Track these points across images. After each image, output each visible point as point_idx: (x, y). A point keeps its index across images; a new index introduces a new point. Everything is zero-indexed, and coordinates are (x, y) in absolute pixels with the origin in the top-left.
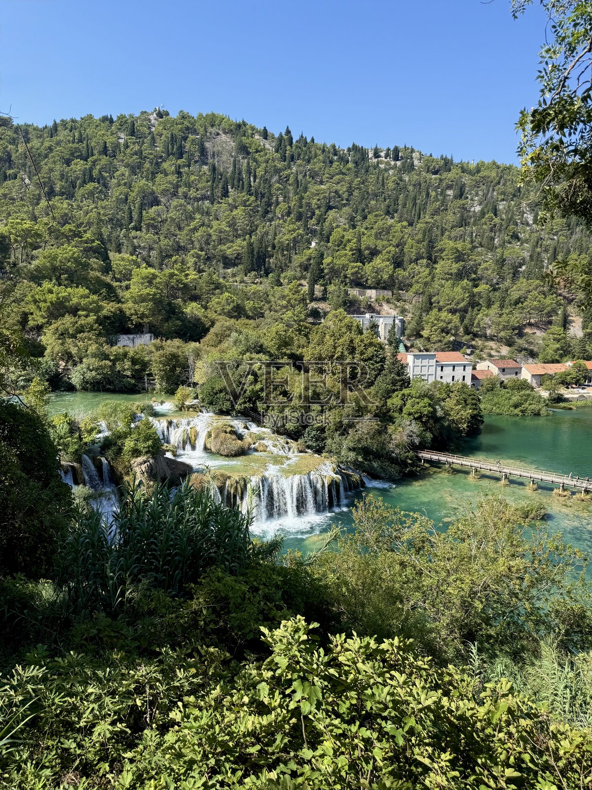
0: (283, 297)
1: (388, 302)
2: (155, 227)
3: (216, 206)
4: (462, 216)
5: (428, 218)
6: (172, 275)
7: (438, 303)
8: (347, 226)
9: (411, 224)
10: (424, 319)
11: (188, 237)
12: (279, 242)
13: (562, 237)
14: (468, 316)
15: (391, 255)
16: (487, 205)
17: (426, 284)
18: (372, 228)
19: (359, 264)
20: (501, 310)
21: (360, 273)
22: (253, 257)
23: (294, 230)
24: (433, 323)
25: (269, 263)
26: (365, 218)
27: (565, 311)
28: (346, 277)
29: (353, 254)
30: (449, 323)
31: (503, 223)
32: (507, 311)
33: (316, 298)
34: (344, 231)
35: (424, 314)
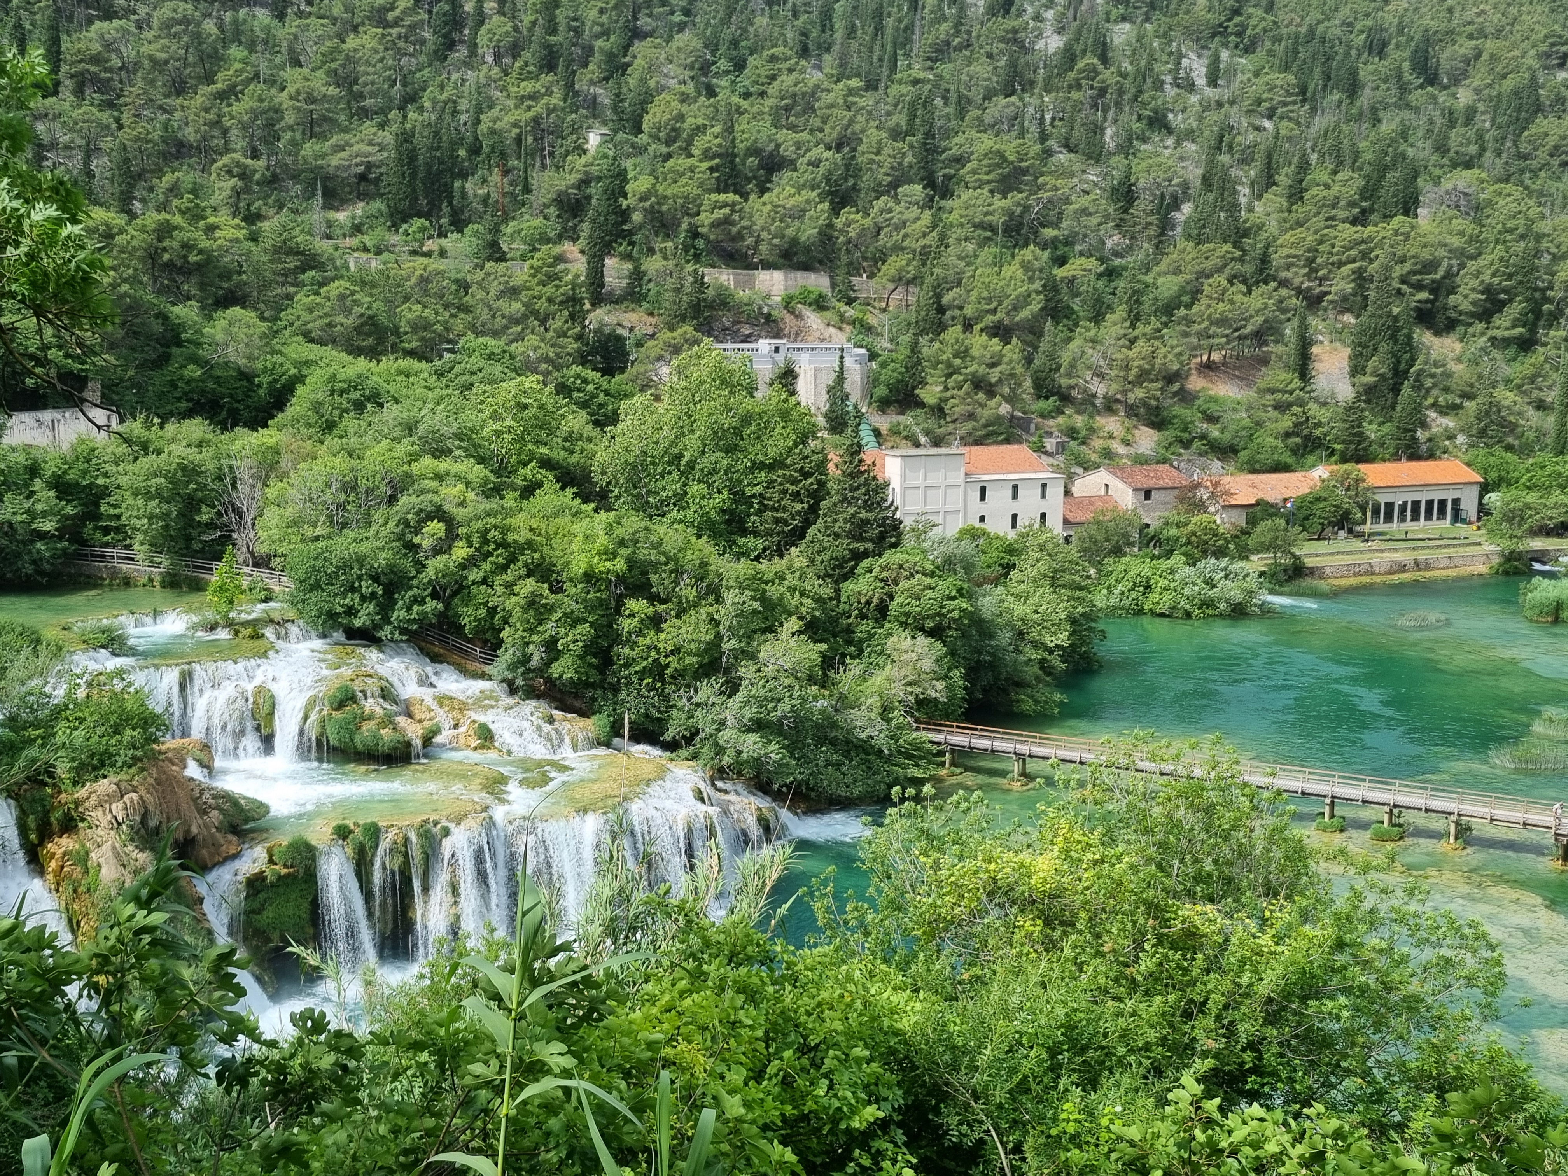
0: (513, 292)
1: (819, 304)
2: (103, 86)
3: (292, 24)
4: (1013, 64)
5: (918, 71)
6: (165, 230)
7: (961, 308)
8: (690, 88)
9: (872, 86)
10: (926, 351)
11: (211, 117)
12: (492, 132)
13: (1285, 123)
14: (1044, 345)
15: (822, 170)
16: (1079, 33)
17: (925, 255)
18: (762, 94)
19: (731, 197)
20: (1133, 326)
21: (733, 223)
22: (414, 175)
23: (534, 97)
24: (949, 364)
25: (464, 194)
26: (740, 66)
27: (1303, 327)
28: (694, 234)
29: (712, 169)
30: (993, 365)
31: (1127, 84)
32: (1148, 329)
33: (610, 293)
34: (683, 101)
35: (923, 340)
